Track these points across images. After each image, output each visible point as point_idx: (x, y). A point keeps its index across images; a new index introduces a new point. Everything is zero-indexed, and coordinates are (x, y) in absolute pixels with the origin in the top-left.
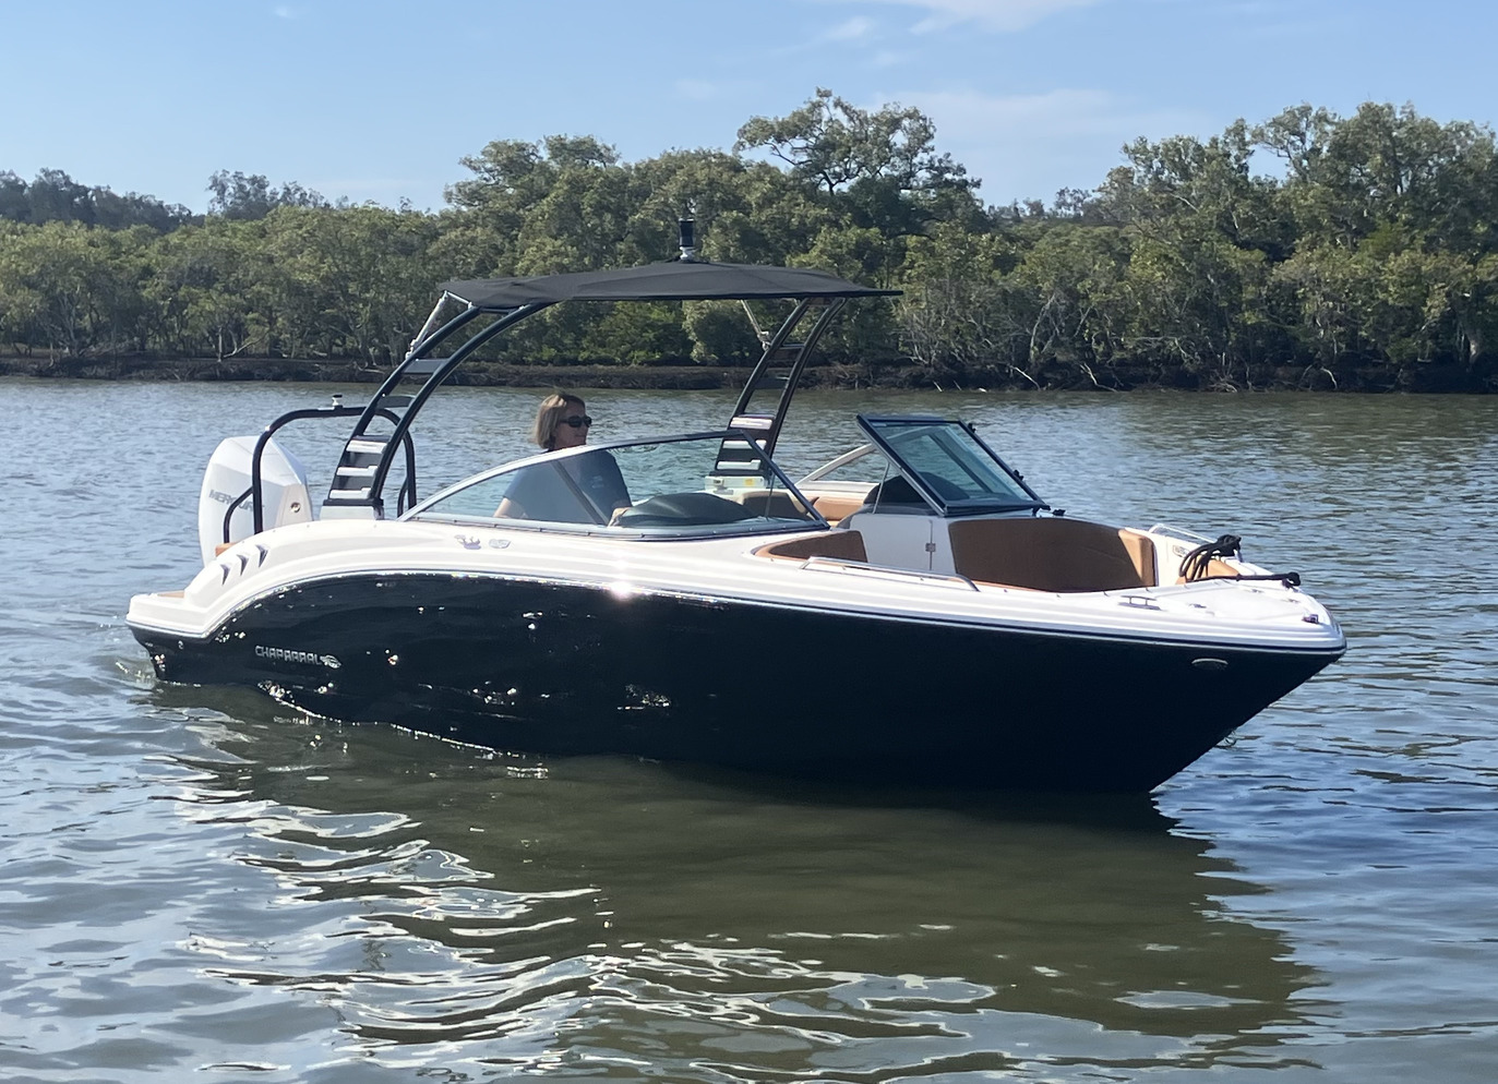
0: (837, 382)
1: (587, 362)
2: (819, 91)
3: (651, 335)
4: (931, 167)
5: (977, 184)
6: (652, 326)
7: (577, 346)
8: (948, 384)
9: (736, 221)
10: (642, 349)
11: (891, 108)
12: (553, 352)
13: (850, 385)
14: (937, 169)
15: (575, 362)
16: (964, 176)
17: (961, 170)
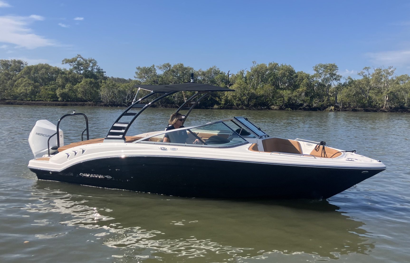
0: (90, 105)
1: (37, 101)
2: (78, 55)
3: (50, 96)
4: (97, 69)
5: (105, 72)
6: (50, 94)
7: (35, 98)
8: (112, 106)
9: (65, 76)
10: (49, 98)
11: (90, 59)
12: (30, 99)
13: (92, 105)
14: (98, 69)
15: (35, 101)
16: (103, 71)
17: (102, 70)
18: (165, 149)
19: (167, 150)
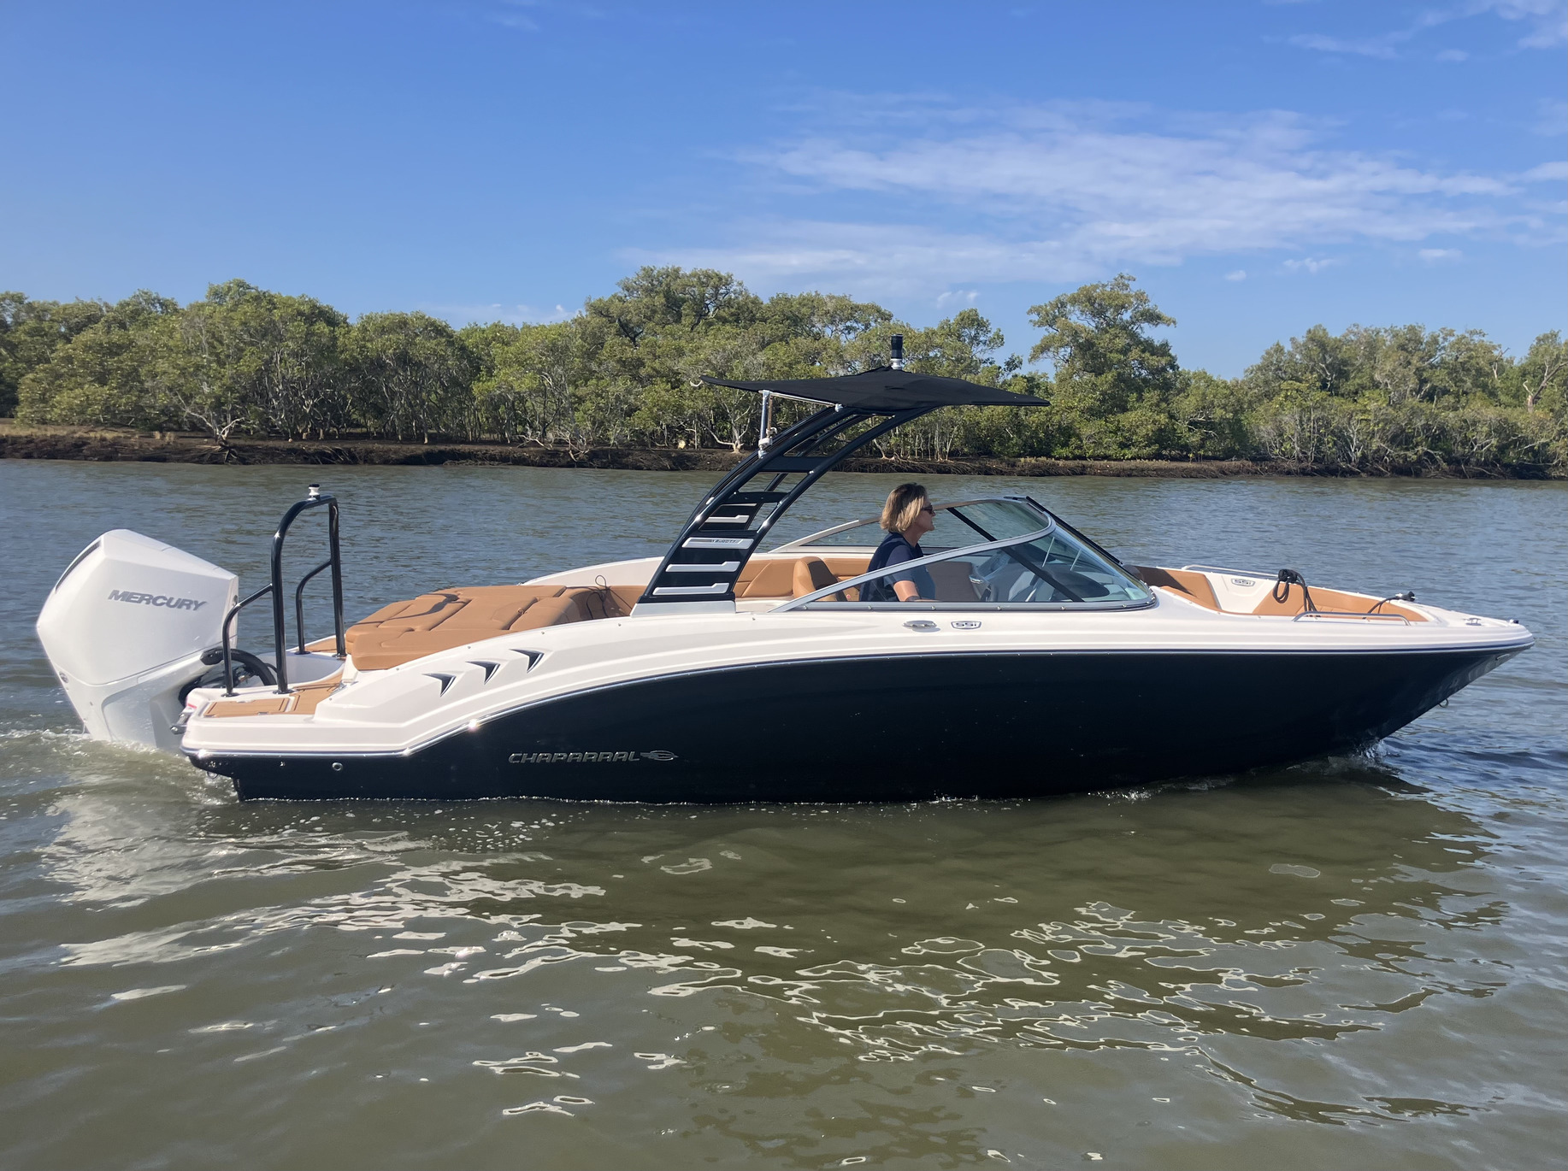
18: (928, 626)
19: (939, 630)
